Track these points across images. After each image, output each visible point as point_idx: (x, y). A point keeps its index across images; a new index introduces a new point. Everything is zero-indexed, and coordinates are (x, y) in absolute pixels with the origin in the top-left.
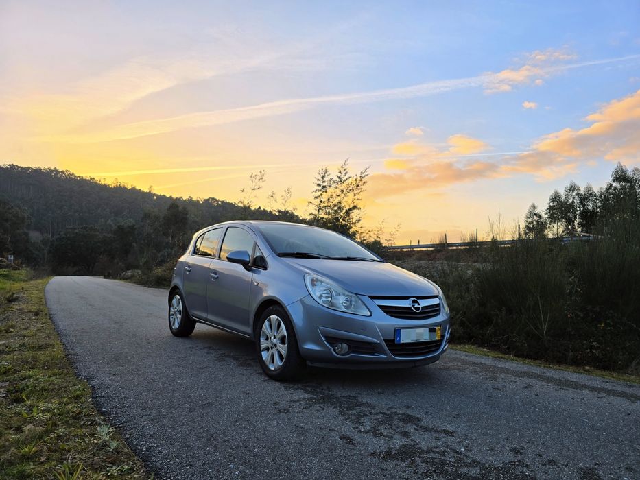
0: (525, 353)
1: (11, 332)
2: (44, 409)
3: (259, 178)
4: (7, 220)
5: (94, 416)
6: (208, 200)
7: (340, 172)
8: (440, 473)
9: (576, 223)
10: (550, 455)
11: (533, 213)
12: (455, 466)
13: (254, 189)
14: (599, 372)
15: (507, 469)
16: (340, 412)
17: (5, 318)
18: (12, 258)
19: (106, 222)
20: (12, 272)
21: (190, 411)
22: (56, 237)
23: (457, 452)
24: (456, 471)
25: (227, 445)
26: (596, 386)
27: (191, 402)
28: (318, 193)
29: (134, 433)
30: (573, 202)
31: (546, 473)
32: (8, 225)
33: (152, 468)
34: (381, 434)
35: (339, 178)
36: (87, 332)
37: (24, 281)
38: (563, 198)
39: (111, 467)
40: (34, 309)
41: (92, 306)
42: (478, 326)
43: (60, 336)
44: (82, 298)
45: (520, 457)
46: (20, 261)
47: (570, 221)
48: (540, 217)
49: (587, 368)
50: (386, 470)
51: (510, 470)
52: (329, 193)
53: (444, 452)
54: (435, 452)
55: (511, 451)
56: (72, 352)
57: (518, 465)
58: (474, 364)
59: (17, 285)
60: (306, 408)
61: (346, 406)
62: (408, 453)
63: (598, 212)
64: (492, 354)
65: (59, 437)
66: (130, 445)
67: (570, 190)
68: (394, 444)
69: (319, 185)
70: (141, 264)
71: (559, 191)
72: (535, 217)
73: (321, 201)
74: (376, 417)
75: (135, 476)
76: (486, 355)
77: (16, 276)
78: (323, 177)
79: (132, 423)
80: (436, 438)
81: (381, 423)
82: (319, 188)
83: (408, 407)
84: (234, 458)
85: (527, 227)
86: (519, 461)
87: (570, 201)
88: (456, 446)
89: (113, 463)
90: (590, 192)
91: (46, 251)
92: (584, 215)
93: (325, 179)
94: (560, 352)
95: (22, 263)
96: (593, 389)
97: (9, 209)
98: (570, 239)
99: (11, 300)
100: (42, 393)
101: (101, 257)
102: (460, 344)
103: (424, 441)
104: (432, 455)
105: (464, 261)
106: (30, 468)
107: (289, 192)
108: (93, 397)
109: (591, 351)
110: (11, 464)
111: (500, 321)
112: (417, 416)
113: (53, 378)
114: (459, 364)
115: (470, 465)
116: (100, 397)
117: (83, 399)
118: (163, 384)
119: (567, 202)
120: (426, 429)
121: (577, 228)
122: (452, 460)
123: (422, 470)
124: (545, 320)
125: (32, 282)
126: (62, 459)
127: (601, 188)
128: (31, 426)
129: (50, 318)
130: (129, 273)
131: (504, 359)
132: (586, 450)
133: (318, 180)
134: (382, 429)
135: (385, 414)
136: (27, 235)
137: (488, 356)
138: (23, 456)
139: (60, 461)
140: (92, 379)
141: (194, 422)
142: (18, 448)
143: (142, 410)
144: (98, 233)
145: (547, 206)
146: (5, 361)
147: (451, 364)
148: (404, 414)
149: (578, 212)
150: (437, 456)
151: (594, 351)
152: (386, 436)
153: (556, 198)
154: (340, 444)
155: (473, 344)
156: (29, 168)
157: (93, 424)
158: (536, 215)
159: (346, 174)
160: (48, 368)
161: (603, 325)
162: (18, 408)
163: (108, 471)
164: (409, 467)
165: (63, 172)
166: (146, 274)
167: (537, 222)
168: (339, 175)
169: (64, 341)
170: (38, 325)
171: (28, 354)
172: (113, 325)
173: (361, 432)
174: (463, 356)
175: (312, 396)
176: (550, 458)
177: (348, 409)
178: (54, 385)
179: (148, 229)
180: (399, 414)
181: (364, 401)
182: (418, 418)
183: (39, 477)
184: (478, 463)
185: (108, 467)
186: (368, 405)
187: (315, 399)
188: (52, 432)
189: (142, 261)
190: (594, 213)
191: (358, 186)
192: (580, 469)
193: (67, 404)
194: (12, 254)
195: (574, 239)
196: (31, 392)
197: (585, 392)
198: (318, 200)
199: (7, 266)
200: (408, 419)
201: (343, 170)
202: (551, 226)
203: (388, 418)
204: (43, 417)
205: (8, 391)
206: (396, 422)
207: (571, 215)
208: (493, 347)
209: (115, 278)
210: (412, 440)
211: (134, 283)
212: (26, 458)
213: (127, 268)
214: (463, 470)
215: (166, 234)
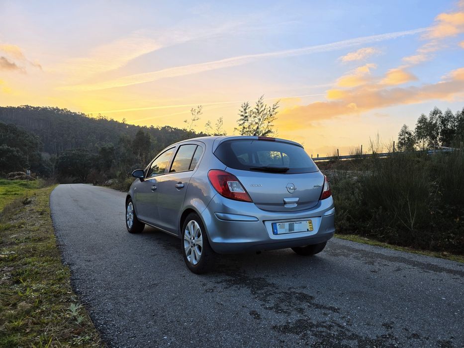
0: (397, 242)
1: (22, 227)
2: (35, 289)
3: (197, 112)
4: (26, 145)
5: (70, 295)
6: (165, 128)
7: (258, 106)
8: (326, 345)
9: (438, 139)
10: (414, 329)
11: (404, 132)
12: (338, 339)
13: (194, 120)
14: (454, 256)
15: (379, 342)
16: (252, 291)
17: (19, 217)
18: (30, 172)
19: (94, 145)
20: (29, 182)
21: (140, 291)
22: (60, 156)
23: (340, 326)
24: (339, 343)
25: (164, 319)
26: (452, 268)
27: (142, 283)
28: (242, 122)
29: (96, 309)
30: (436, 123)
31: (411, 345)
32: (26, 148)
33: (106, 338)
34: (282, 310)
35: (257, 109)
36: (74, 227)
37: (37, 188)
38: (428, 120)
39: (77, 337)
40: (40, 210)
41: (81, 207)
42: (361, 220)
43: (55, 230)
44: (76, 201)
45: (390, 331)
46: (35, 174)
47: (433, 138)
48: (410, 134)
49: (445, 253)
50: (284, 342)
51: (381, 343)
52: (250, 121)
53: (330, 326)
54: (323, 326)
55: (383, 325)
56: (62, 243)
57: (388, 338)
58: (357, 251)
59: (32, 192)
60: (226, 288)
61: (256, 286)
62: (301, 327)
63: (455, 130)
64: (371, 242)
65: (43, 312)
66: (93, 319)
67: (434, 113)
68: (291, 319)
69: (242, 115)
70: (117, 175)
71: (425, 115)
72: (406, 135)
73: (244, 128)
74: (279, 295)
75: (93, 345)
76: (366, 243)
77: (32, 185)
78: (245, 110)
79: (96, 301)
80: (325, 314)
81: (282, 301)
82: (242, 118)
83: (304, 287)
84: (168, 331)
85: (400, 143)
86: (389, 335)
87: (434, 122)
88: (340, 321)
89: (79, 334)
90: (449, 115)
91: (53, 167)
92: (444, 132)
93: (247, 111)
94: (424, 241)
95: (36, 175)
96: (449, 271)
97: (26, 137)
98: (434, 151)
99: (26, 203)
100: (36, 276)
101: (91, 170)
102: (346, 234)
103: (315, 316)
104: (320, 329)
105: (351, 169)
106: (17, 338)
107: (221, 121)
108: (72, 280)
109: (448, 240)
110: (4, 334)
111: (377, 217)
112: (310, 295)
113: (45, 264)
114: (345, 251)
115: (350, 338)
116: (76, 279)
117: (63, 281)
118: (123, 268)
119: (432, 122)
120: (318, 306)
121: (438, 142)
122: (336, 333)
123: (312, 342)
124: (413, 215)
125: (43, 189)
126: (41, 331)
127: (458, 111)
128: (23, 303)
129: (51, 217)
130: (110, 181)
131: (380, 246)
132: (443, 325)
133: (242, 112)
134: (283, 306)
135: (286, 293)
136: (40, 155)
137: (368, 244)
138: (14, 328)
139: (40, 332)
140: (73, 264)
141: (142, 300)
142: (10, 322)
143: (105, 290)
144: (88, 153)
145: (416, 126)
146: (14, 251)
147: (339, 251)
148: (301, 293)
149: (440, 131)
150: (324, 329)
151: (450, 240)
152: (286, 312)
153: (422, 120)
154: (249, 318)
155: (356, 234)
156: (39, 107)
157: (69, 301)
158: (407, 133)
159: (262, 106)
160: (43, 256)
161: (458, 220)
162: (17, 288)
163: (74, 341)
164: (302, 339)
165: (62, 110)
166: (121, 182)
167: (408, 138)
168: (257, 107)
169: (58, 234)
170: (42, 222)
171: (31, 245)
172: (94, 222)
173: (266, 308)
174: (348, 244)
175: (232, 278)
176: (414, 332)
177: (258, 289)
178: (45, 269)
179: (123, 150)
180: (297, 293)
181: (271, 282)
182: (311, 297)
183: (23, 346)
184: (357, 336)
185: (74, 337)
186: (273, 285)
187: (234, 281)
188: (38, 307)
189: (118, 173)
190: (452, 131)
191: (271, 115)
192: (439, 342)
193: (53, 285)
194: (30, 169)
195: (437, 151)
196: (29, 275)
197: (444, 274)
198: (242, 127)
199: (26, 178)
200: (304, 297)
201: (260, 103)
202: (419, 141)
203: (288, 296)
204: (34, 295)
205: (12, 275)
206: (294, 300)
207: (434, 133)
208: (372, 237)
209: (100, 185)
210: (305, 316)
211: (114, 188)
212: (16, 330)
213: (110, 178)
214: (344, 342)
215: (135, 153)
